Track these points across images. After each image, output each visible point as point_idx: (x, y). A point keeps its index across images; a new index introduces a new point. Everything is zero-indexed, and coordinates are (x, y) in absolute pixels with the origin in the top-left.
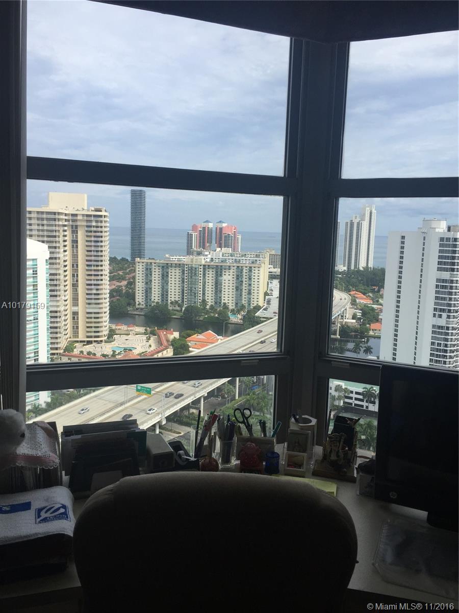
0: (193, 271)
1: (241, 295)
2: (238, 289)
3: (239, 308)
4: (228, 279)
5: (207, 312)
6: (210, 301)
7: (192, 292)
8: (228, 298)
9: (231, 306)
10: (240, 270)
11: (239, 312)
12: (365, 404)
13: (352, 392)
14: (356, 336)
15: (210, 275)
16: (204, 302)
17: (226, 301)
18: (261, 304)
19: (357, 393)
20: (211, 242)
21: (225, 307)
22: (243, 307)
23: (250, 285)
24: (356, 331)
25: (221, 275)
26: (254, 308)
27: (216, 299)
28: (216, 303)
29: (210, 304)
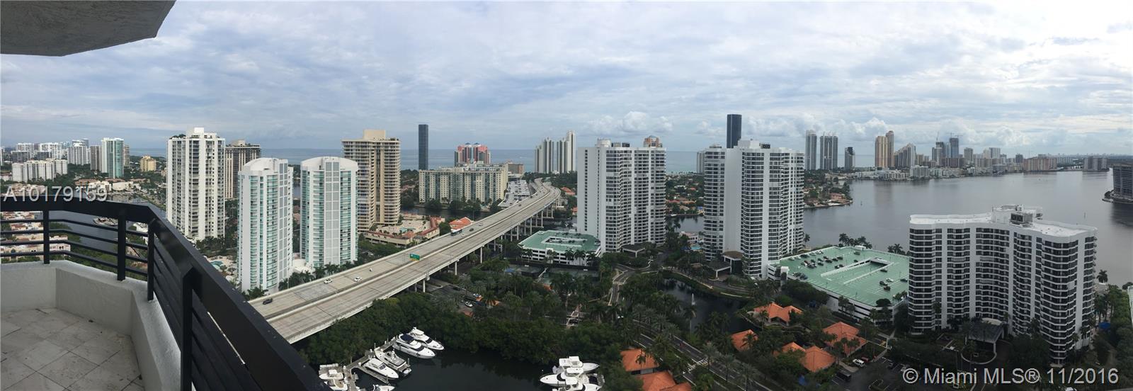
0: (456, 177)
1: (489, 192)
2: (487, 188)
3: (488, 201)
4: (480, 182)
5: (466, 205)
6: (468, 197)
7: (456, 191)
8: (480, 195)
9: (482, 200)
10: (487, 176)
11: (487, 204)
12: (567, 261)
13: (558, 254)
14: (564, 217)
15: (468, 179)
16: (464, 198)
17: (479, 197)
18: (502, 198)
19: (562, 254)
20: (470, 158)
21: (478, 201)
22: (490, 200)
23: (494, 185)
24: (564, 212)
25: (475, 180)
26: (498, 201)
27: (472, 196)
28: (472, 198)
29: (468, 199)
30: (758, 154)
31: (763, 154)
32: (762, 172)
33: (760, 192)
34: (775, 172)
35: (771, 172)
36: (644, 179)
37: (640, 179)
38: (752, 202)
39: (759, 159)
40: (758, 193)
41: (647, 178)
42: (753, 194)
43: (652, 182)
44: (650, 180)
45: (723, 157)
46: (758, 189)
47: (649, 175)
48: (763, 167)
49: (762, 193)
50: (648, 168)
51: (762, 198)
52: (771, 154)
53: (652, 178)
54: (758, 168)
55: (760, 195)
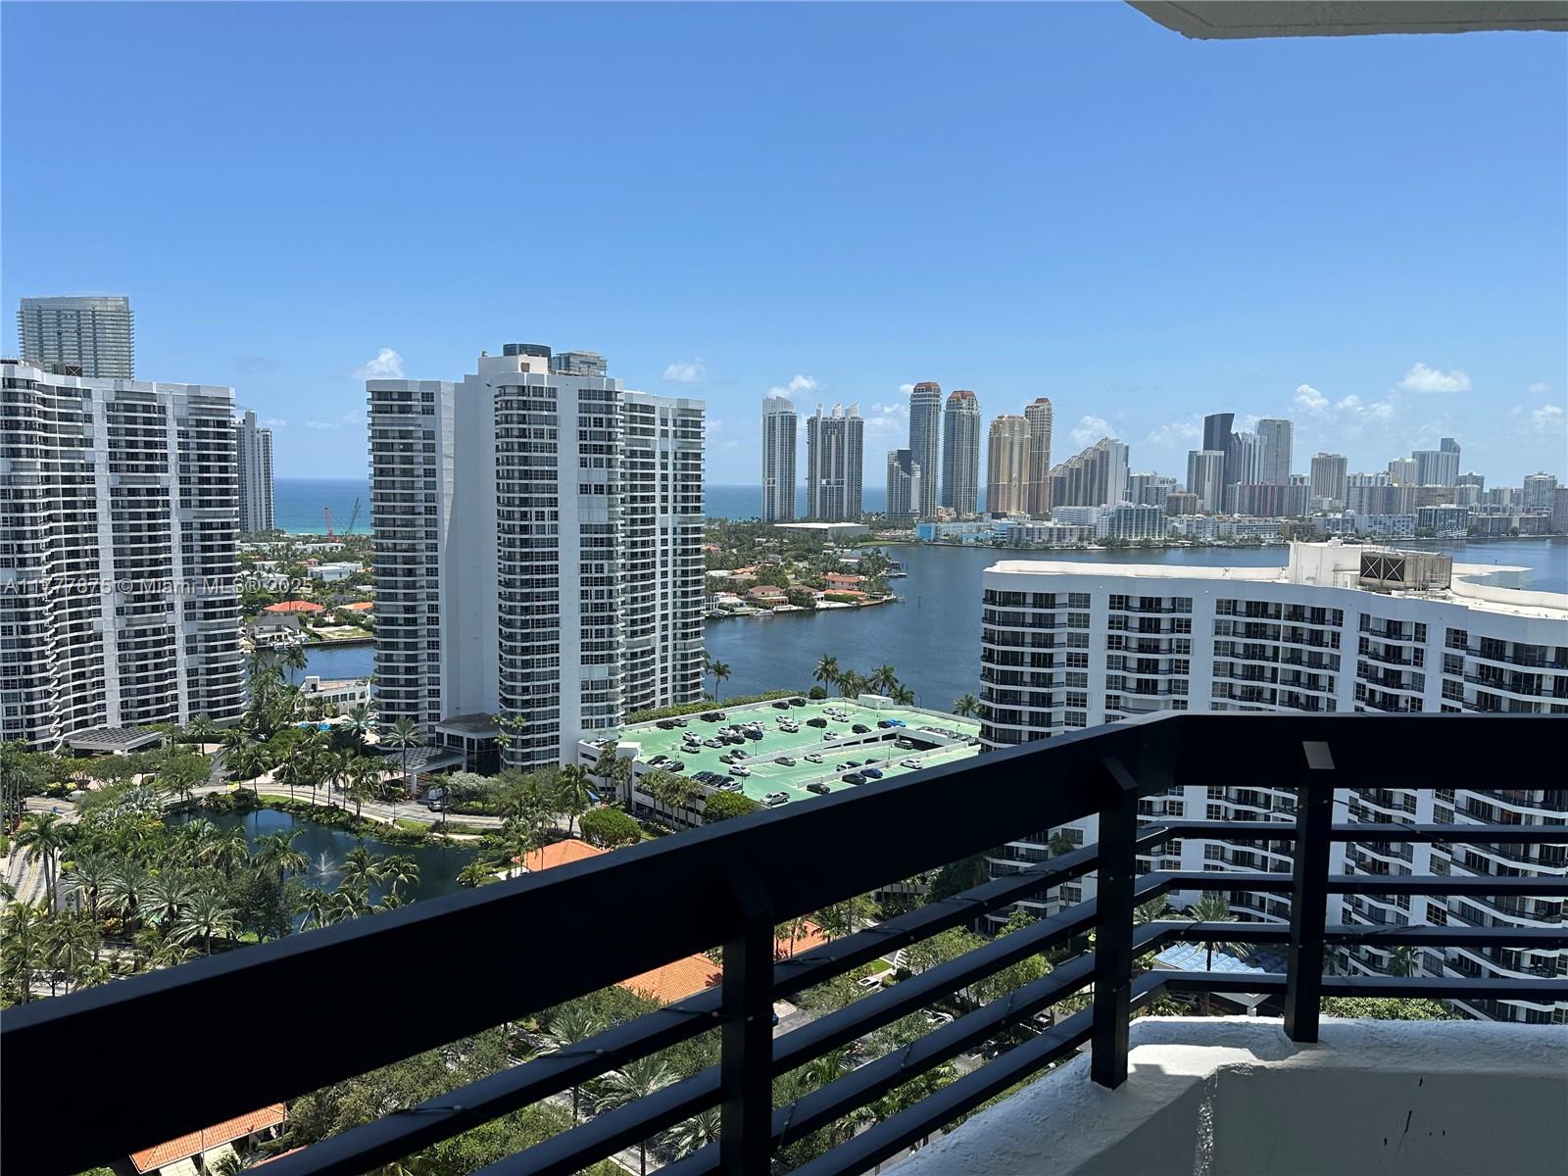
30: (539, 391)
31: (553, 392)
32: (554, 448)
33: (546, 509)
34: (599, 449)
35: (583, 449)
36: (151, 492)
37: (132, 492)
38: (525, 543)
39: (542, 406)
40: (540, 516)
41: (166, 491)
42: (524, 516)
43: (185, 504)
44: (174, 497)
45: (429, 411)
46: (542, 502)
47: (171, 479)
48: (553, 435)
49: (555, 516)
50: (165, 457)
51: (555, 529)
52: (585, 394)
53: (183, 492)
54: (540, 434)
55: (547, 523)
